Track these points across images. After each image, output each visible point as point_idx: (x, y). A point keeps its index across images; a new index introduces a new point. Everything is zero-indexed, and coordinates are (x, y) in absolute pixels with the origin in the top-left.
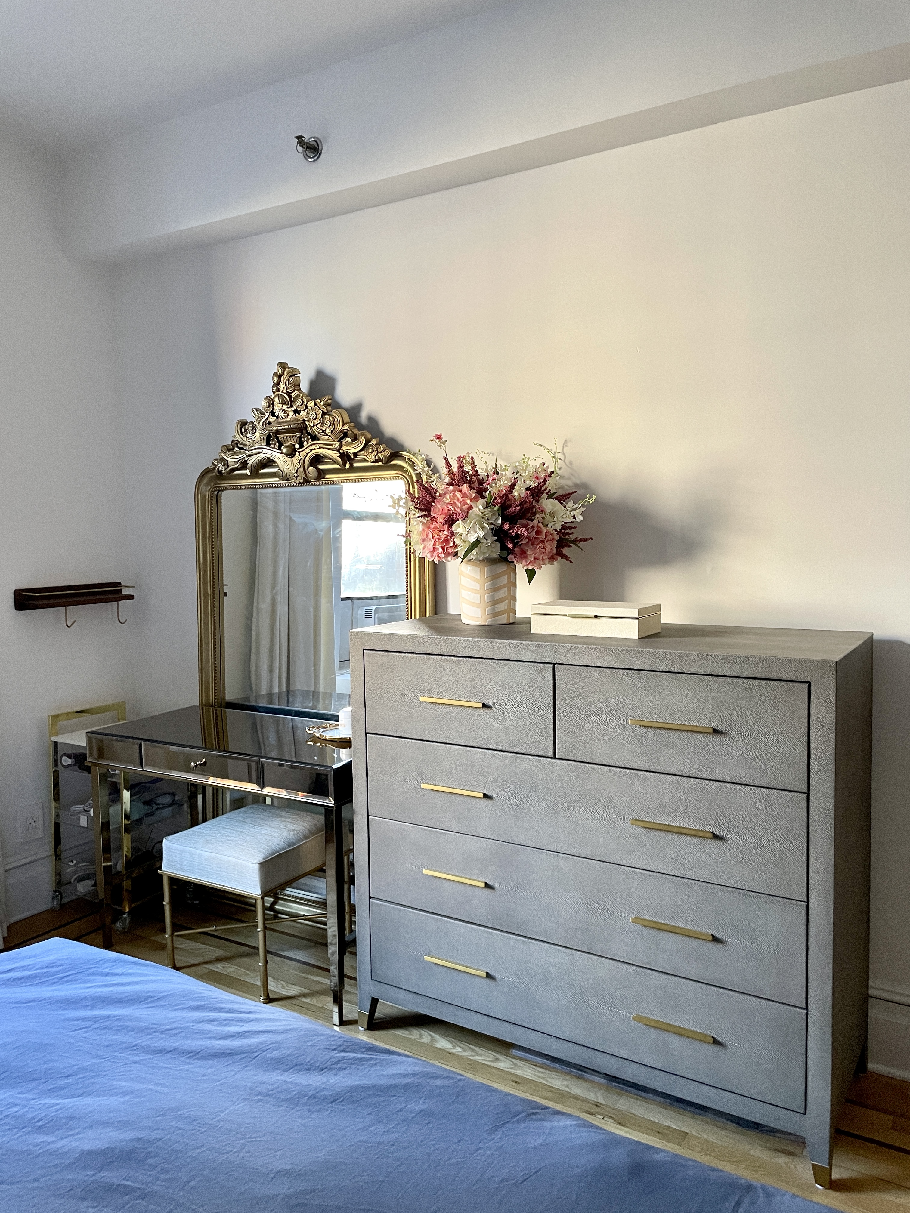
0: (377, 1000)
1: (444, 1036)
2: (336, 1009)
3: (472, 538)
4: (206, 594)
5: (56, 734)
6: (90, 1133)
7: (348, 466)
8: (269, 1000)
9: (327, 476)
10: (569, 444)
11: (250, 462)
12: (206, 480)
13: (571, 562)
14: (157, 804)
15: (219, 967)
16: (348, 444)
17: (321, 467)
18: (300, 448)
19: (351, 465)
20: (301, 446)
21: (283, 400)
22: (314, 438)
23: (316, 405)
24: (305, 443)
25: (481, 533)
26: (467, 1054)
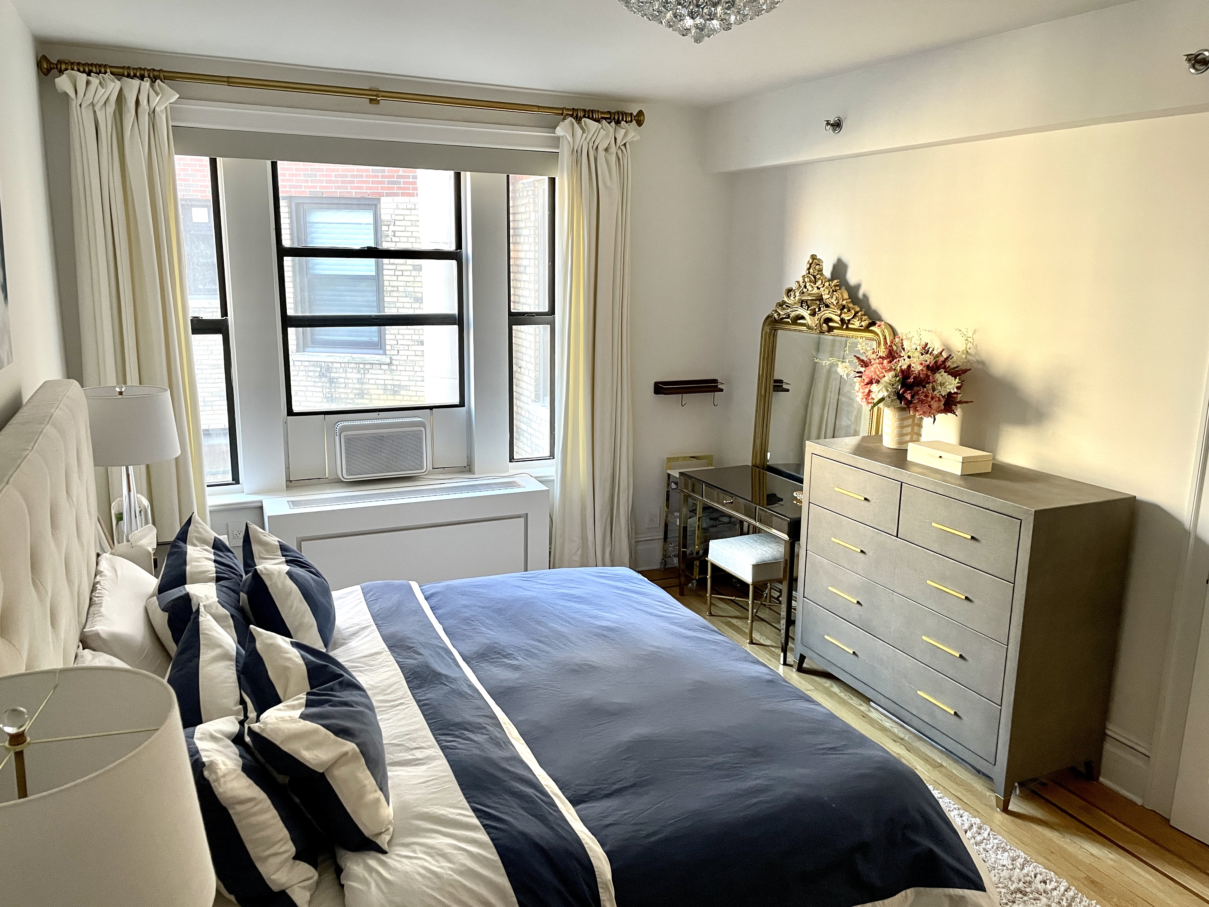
0: (805, 657)
1: (839, 687)
2: (782, 655)
3: (880, 396)
4: (761, 394)
5: (670, 469)
6: (604, 622)
7: (845, 327)
8: (752, 643)
9: (834, 331)
10: (977, 333)
11: (791, 316)
12: (768, 322)
13: (956, 415)
14: (720, 521)
15: (734, 621)
16: (845, 313)
17: (830, 324)
18: (818, 311)
19: (847, 326)
20: (820, 310)
21: (810, 280)
22: (827, 306)
23: (829, 285)
24: (822, 308)
25: (886, 394)
26: (846, 698)
